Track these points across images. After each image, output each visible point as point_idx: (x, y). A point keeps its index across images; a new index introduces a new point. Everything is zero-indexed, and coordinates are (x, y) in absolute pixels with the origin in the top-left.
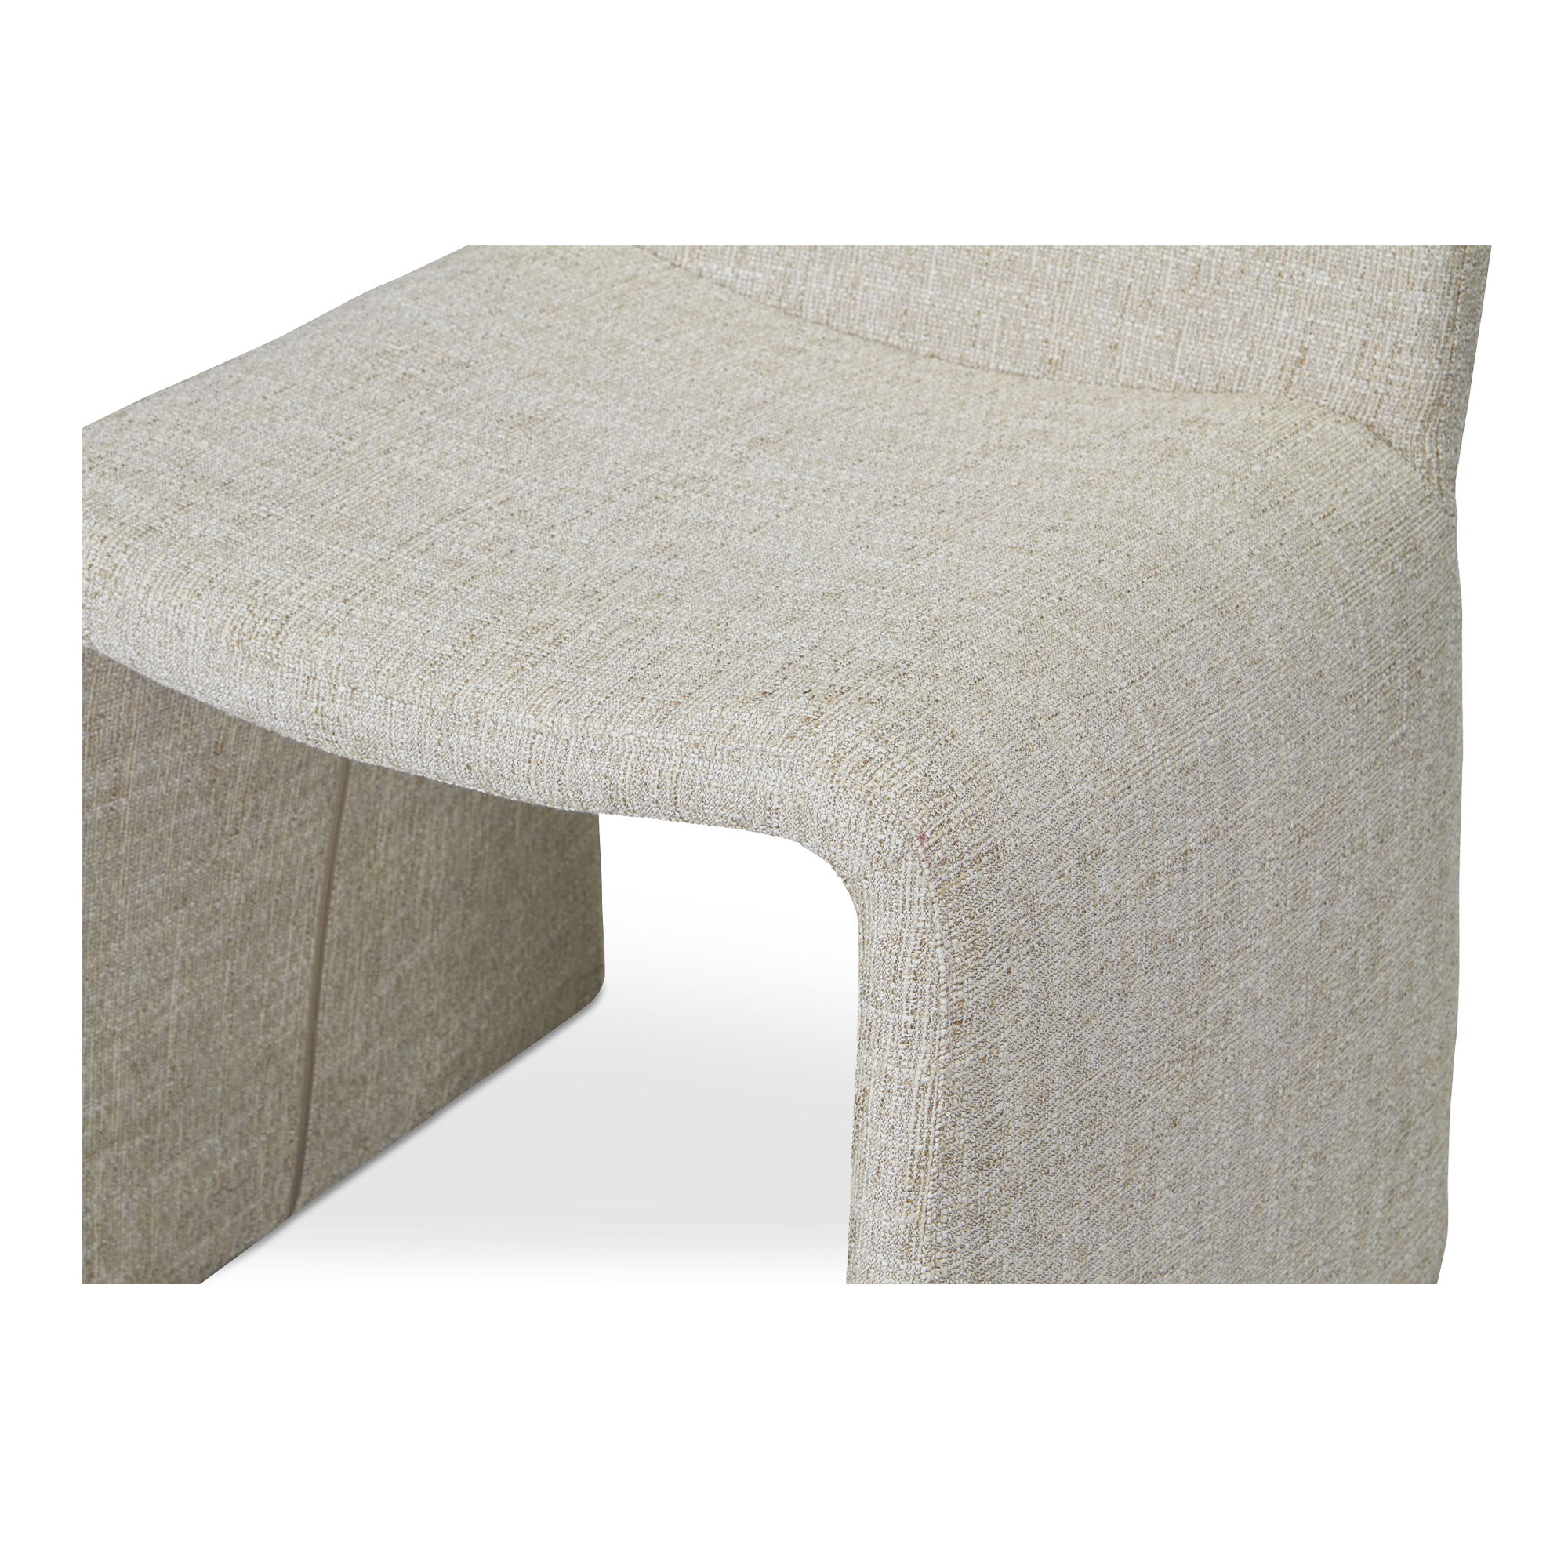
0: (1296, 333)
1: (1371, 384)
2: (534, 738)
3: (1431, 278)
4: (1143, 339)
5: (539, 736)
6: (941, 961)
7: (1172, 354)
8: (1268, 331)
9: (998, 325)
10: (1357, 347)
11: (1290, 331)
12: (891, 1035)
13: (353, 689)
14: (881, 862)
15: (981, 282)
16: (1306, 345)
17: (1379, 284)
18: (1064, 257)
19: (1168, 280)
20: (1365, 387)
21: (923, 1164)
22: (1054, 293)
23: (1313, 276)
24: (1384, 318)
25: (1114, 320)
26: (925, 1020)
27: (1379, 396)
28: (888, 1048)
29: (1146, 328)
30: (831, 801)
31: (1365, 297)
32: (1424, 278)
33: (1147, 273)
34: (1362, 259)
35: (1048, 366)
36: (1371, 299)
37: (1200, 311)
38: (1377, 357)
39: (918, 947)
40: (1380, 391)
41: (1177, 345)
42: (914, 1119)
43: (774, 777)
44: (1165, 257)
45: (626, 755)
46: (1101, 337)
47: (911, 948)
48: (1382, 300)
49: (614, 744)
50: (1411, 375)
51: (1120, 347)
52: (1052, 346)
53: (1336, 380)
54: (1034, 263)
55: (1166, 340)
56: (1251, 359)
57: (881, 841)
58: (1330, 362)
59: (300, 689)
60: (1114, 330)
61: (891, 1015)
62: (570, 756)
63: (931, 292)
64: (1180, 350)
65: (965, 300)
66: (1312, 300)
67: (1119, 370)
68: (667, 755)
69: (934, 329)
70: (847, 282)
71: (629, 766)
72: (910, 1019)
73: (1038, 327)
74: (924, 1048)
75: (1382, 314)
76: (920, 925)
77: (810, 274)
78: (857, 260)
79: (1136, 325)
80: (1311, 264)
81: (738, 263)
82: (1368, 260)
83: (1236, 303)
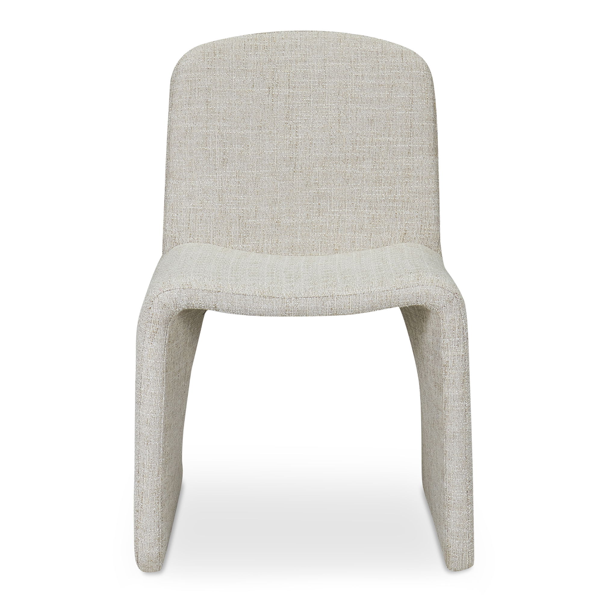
0: (403, 227)
1: (425, 235)
2: (350, 297)
3: (435, 206)
4: (361, 238)
5: (351, 296)
6: (464, 323)
7: (370, 240)
8: (395, 228)
9: (320, 244)
10: (420, 227)
11: (401, 227)
12: (454, 344)
13: (296, 298)
14: (449, 301)
15: (313, 234)
16: (406, 229)
17: (423, 210)
18: (336, 222)
19: (366, 222)
20: (423, 236)
21: (464, 376)
22: (334, 232)
23: (405, 212)
24: (425, 218)
25: (353, 235)
26: (461, 339)
27: (427, 238)
28: (453, 348)
29: (362, 235)
30: (435, 290)
31: (420, 214)
32: (434, 206)
33: (360, 221)
34: (417, 205)
35: (335, 251)
36: (421, 214)
37: (376, 228)
38: (425, 228)
39: (459, 320)
40: (427, 236)
41: (371, 237)
42: (461, 364)
43: (418, 288)
44: (364, 216)
45: (376, 294)
46: (350, 240)
47: (457, 321)
48: (424, 214)
49: (372, 293)
50: (434, 231)
51: (355, 242)
52: (336, 246)
53: (415, 236)
54: (328, 226)
55: (368, 237)
56: (392, 236)
57: (448, 296)
58: (413, 232)
59: (281, 302)
60: (353, 237)
61: (453, 339)
62: (361, 298)
63: (299, 239)
64: (372, 238)
65: (309, 239)
66: (406, 218)
67: (356, 247)
68: (387, 292)
69: (301, 249)
70: (275, 242)
71: (377, 297)
72: (458, 339)
73: (331, 242)
74: (462, 346)
75: (425, 217)
76: (458, 315)
77: (264, 242)
78: (277, 235)
79: (359, 235)
80: (404, 209)
81: (243, 243)
82: (419, 205)
83: (386, 223)
